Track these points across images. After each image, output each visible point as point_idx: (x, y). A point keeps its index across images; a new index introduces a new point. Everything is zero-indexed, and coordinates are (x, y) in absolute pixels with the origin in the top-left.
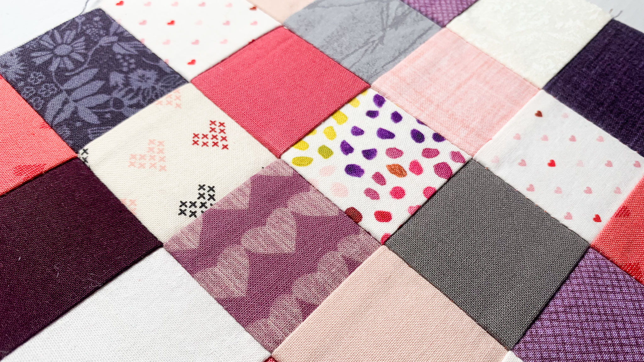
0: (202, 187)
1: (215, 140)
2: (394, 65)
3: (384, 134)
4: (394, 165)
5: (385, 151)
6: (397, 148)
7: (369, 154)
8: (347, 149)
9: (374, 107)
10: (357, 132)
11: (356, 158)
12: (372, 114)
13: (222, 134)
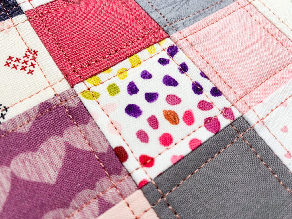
1: (24, 65)
3: (169, 81)
4: (169, 111)
5: (165, 96)
6: (177, 96)
7: (151, 97)
8: (133, 89)
9: (166, 56)
10: (146, 75)
11: (139, 100)
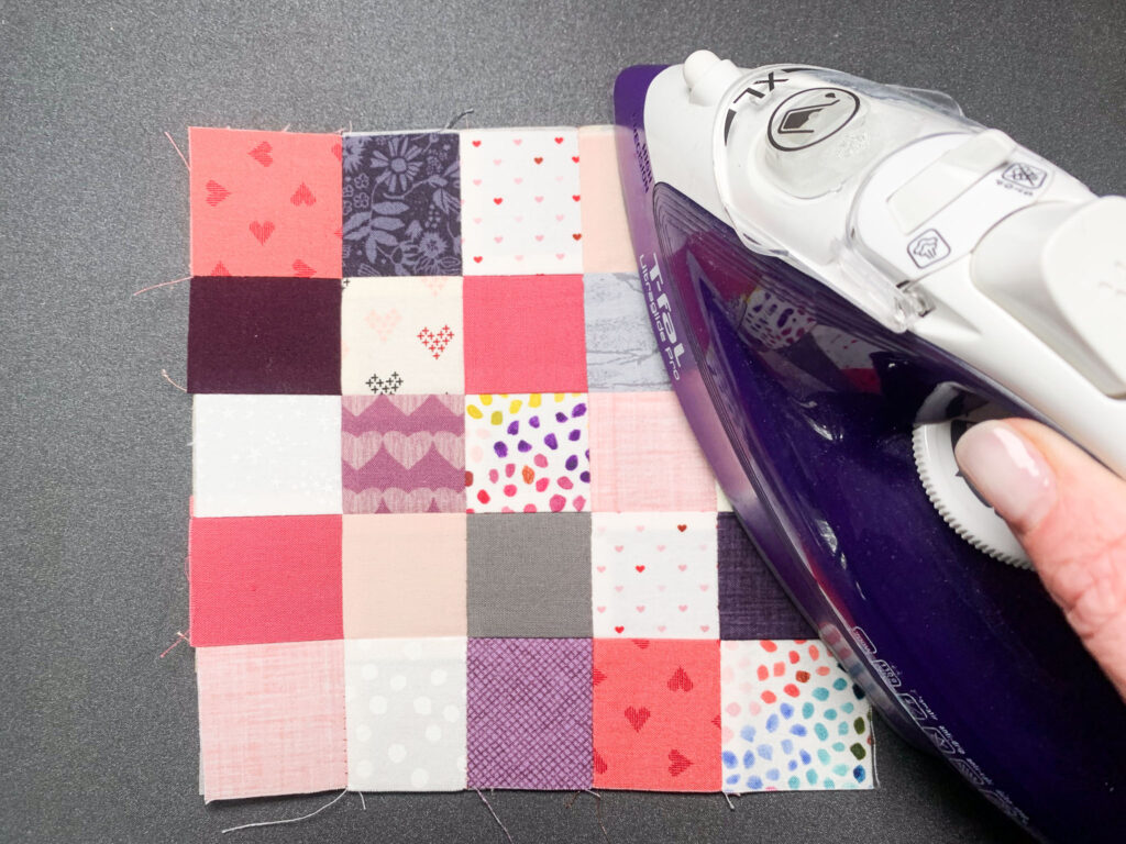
0: (395, 375)
1: (435, 345)
2: (626, 391)
4: (531, 469)
5: (536, 454)
6: (548, 459)
7: (523, 446)
8: (513, 429)
9: (568, 413)
10: (534, 423)
11: (512, 443)
12: (561, 418)
13: (444, 344)
